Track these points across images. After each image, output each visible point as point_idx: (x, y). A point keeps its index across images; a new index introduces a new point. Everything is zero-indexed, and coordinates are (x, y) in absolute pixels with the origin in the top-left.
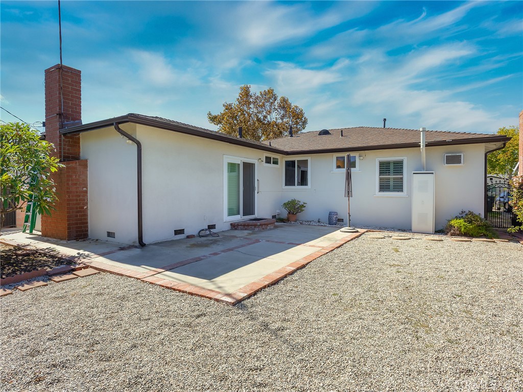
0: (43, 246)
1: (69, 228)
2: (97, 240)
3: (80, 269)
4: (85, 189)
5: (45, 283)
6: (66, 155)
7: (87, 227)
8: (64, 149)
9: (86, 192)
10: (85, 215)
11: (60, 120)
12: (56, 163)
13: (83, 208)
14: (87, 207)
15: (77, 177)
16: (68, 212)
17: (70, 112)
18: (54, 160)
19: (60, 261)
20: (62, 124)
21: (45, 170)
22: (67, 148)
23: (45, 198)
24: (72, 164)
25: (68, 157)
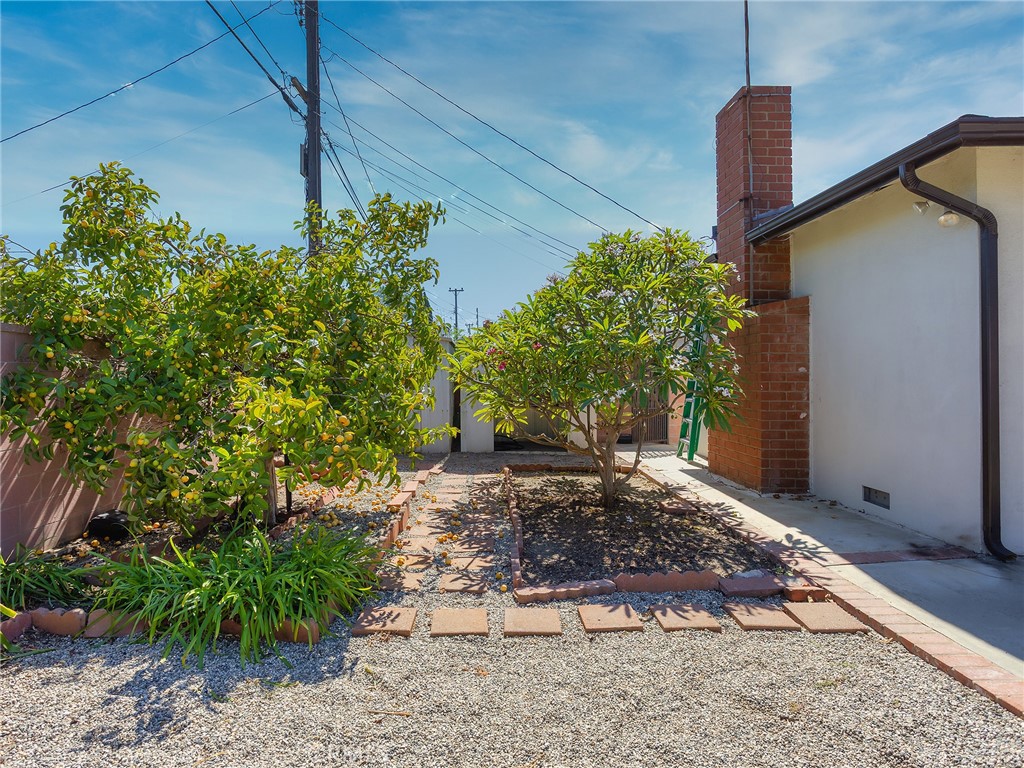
0: (710, 495)
1: (765, 464)
2: (834, 503)
3: (802, 597)
4: (802, 369)
5: (714, 622)
6: (760, 290)
7: (806, 464)
8: (756, 276)
9: (806, 377)
10: (802, 437)
11: (747, 212)
12: (741, 308)
13: (797, 416)
14: (808, 416)
15: (785, 341)
16: (764, 425)
17: (768, 191)
18: (736, 302)
19: (747, 550)
20: (751, 220)
21: (719, 323)
22: (761, 273)
23: (717, 389)
24: (775, 311)
25: (764, 296)
